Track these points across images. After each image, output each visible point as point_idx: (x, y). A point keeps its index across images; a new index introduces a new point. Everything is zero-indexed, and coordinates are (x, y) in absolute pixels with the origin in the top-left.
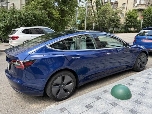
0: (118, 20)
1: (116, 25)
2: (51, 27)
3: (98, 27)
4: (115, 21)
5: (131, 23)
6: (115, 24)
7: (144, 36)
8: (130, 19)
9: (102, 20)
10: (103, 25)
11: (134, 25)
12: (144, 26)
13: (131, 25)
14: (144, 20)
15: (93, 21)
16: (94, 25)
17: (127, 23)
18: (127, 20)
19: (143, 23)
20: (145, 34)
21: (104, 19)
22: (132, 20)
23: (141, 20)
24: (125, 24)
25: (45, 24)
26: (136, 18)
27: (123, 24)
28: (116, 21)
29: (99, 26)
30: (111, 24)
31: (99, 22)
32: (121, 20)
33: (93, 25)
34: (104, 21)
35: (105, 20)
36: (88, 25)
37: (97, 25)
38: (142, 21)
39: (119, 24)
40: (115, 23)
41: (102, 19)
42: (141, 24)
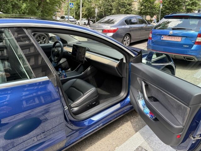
0: (130, 5)
1: (126, 12)
2: (23, 11)
3: (104, 14)
4: (126, 6)
5: (147, 9)
6: (126, 10)
7: (165, 30)
8: (145, 3)
9: (108, 4)
10: (110, 11)
11: (150, 13)
12: (164, 13)
13: (146, 12)
14: (163, 5)
15: (96, 5)
16: (97, 11)
17: (142, 10)
18: (142, 5)
19: (162, 9)
20: (168, 26)
21: (111, 2)
22: (148, 5)
23: (159, 5)
24: (139, 11)
25: (10, 7)
26: (153, 3)
27: (136, 9)
28: (128, 6)
29: (104, 12)
30: (121, 11)
31: (104, 6)
32: (134, 4)
33: (95, 11)
34: (111, 6)
35: (112, 4)
36: (89, 10)
37: (101, 11)
38: (161, 7)
39: (131, 11)
40: (126, 8)
41: (108, 2)
42: (159, 11)
